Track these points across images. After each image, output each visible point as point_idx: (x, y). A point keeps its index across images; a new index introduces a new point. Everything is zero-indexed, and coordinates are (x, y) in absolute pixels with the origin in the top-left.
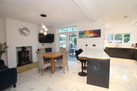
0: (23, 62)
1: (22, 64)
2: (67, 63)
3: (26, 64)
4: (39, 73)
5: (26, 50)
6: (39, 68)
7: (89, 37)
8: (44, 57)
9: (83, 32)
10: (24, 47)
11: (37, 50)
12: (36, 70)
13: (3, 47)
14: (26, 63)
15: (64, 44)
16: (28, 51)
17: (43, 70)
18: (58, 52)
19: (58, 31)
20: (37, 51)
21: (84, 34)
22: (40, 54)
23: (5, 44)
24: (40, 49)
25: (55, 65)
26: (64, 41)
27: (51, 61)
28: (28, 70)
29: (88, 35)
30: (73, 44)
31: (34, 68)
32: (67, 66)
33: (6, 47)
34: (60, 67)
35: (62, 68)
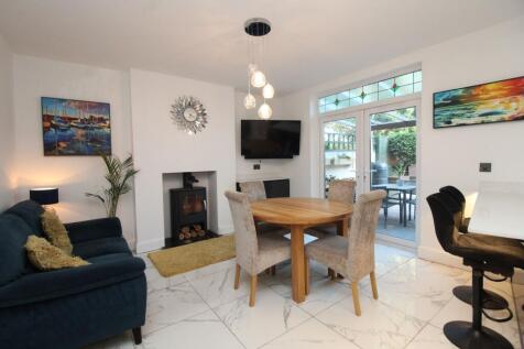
0: (186, 230)
1: (182, 237)
2: (371, 260)
3: (194, 240)
4: (236, 287)
5: (195, 185)
6: (239, 267)
7: (506, 117)
8: (257, 219)
9: (460, 93)
10: (189, 173)
11: (235, 187)
12: (228, 270)
13: (124, 173)
14: (194, 235)
15: (340, 166)
16: (204, 189)
17: (255, 280)
18: (318, 201)
19: (317, 106)
20: (233, 189)
21: (469, 105)
22: (241, 202)
23: (129, 160)
24: (246, 184)
25: (306, 259)
26: (341, 154)
27: (288, 236)
28: (198, 267)
29: (500, 109)
30: (384, 165)
31: (222, 260)
32: (372, 274)
33: (131, 173)
34: (331, 272)
35: (340, 277)
